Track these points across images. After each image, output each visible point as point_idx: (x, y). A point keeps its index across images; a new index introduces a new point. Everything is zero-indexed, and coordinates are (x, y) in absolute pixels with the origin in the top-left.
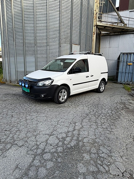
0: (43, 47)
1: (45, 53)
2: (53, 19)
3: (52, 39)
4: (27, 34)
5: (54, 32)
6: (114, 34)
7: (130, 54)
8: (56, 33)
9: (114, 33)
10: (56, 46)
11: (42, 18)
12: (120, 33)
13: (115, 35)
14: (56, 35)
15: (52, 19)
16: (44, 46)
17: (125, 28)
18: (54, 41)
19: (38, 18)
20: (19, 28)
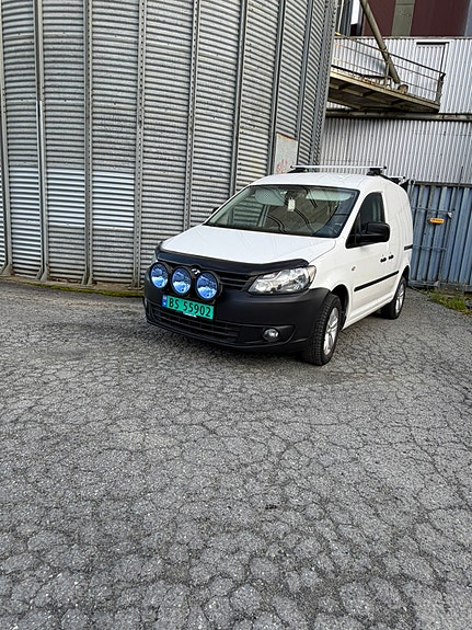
0: (171, 135)
1: (176, 158)
2: (216, 25)
3: (206, 106)
4: (103, 74)
5: (217, 80)
6: (363, 114)
7: (440, 186)
8: (223, 81)
9: (366, 111)
10: (220, 137)
11: (170, 14)
12: (386, 112)
13: (366, 118)
14: (221, 92)
15: (212, 24)
16: (176, 130)
17: (405, 98)
18: (215, 114)
19: (157, 11)
20: (64, 40)
